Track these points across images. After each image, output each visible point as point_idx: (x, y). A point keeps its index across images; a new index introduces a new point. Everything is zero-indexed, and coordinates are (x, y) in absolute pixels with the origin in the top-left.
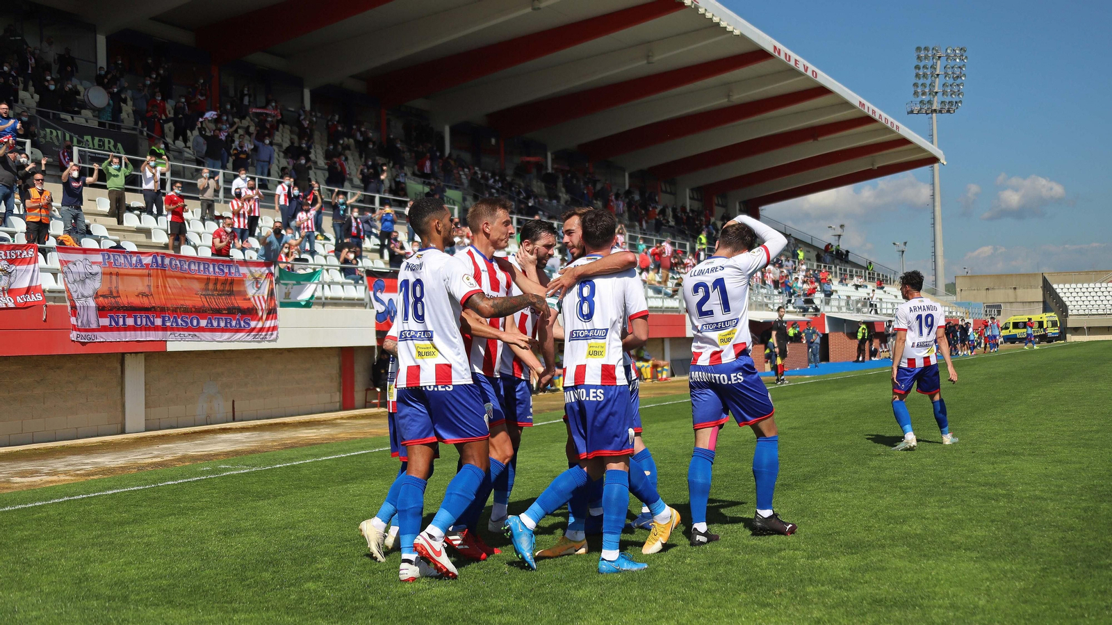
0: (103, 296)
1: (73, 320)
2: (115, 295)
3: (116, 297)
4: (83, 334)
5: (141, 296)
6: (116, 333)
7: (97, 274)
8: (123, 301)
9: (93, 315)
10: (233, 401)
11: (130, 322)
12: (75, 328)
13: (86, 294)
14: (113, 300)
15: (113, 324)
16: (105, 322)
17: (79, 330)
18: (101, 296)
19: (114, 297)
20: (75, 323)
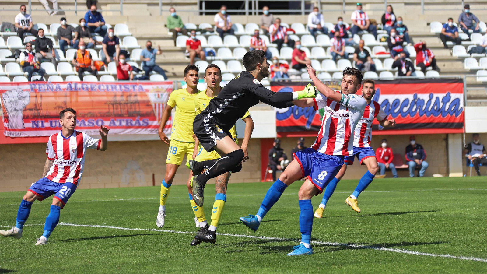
0: (30, 109)
1: (6, 125)
2: (38, 108)
3: (39, 110)
4: (13, 132)
5: (58, 108)
6: (35, 132)
7: (25, 97)
8: (43, 112)
9: (20, 120)
10: (153, 175)
11: (47, 125)
12: (6, 129)
13: (17, 108)
14: (36, 111)
15: (35, 126)
16: (30, 125)
17: (9, 130)
18: (28, 109)
19: (37, 110)
20: (7, 126)
